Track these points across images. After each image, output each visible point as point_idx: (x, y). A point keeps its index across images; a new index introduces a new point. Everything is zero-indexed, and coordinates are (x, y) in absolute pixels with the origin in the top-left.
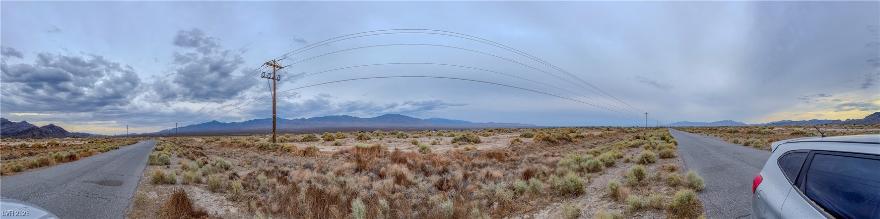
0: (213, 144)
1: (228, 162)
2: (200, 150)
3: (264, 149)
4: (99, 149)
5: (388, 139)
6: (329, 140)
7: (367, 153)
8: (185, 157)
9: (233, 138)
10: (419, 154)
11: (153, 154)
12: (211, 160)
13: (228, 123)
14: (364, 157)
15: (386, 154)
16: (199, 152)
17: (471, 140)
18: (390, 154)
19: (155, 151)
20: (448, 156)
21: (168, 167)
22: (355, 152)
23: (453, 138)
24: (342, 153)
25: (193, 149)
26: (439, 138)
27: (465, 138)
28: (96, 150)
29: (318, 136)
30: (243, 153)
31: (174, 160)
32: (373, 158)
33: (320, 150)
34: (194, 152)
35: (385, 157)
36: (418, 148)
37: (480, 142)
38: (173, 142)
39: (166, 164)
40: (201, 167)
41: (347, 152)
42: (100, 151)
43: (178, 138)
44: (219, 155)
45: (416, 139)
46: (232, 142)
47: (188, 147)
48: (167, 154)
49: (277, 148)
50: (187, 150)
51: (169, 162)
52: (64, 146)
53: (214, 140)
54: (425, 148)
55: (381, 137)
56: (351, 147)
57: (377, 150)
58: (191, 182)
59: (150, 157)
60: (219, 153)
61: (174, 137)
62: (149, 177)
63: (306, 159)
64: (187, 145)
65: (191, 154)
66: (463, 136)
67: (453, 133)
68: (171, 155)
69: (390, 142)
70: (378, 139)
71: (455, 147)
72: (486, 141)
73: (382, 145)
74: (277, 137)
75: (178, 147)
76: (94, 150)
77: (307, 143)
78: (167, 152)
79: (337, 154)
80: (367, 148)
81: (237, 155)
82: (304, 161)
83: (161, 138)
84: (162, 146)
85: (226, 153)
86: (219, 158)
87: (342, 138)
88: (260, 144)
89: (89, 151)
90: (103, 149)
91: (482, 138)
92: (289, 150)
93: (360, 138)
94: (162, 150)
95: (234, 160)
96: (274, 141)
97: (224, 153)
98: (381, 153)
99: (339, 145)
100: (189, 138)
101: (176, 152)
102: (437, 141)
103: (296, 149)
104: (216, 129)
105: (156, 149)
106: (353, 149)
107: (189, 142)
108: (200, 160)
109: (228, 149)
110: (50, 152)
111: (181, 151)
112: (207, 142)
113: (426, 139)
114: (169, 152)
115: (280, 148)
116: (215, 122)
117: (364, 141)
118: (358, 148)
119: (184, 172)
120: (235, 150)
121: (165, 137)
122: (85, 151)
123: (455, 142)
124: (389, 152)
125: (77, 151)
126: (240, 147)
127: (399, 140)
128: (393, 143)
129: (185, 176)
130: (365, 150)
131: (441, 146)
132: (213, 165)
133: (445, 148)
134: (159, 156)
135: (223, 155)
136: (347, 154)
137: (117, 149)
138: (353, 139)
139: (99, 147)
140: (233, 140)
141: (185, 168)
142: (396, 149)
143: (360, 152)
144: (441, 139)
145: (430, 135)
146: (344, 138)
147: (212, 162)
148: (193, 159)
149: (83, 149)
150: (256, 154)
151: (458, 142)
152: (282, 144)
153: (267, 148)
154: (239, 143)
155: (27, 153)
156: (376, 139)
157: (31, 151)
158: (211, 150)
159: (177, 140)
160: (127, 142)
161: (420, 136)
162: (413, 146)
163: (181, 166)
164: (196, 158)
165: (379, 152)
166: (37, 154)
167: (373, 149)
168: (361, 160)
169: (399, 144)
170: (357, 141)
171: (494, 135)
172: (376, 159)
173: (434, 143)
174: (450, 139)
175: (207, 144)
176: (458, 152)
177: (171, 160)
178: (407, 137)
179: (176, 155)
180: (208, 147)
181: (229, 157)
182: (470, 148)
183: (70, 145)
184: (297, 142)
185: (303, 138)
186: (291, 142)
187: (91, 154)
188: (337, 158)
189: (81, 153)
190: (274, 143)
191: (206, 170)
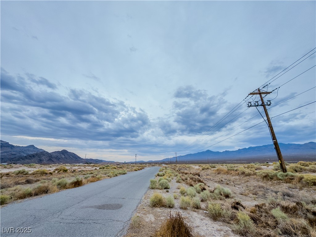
0: (209, 172)
1: (227, 189)
2: (197, 177)
3: (272, 179)
4: (108, 174)
8: (184, 182)
9: (229, 166)
11: (154, 180)
12: (209, 187)
13: (222, 151)
16: (197, 179)
19: (158, 177)
21: (168, 191)
25: (191, 176)
28: (105, 175)
30: (243, 181)
31: (173, 185)
34: (192, 179)
38: (173, 169)
39: (165, 188)
40: (199, 193)
42: (109, 176)
43: (178, 165)
44: (216, 182)
46: (229, 170)
47: (186, 174)
48: (167, 180)
50: (186, 176)
51: (168, 187)
52: (73, 172)
53: (210, 167)
58: (189, 206)
59: (152, 182)
60: (216, 180)
61: (174, 165)
62: (148, 200)
64: (186, 171)
65: (189, 180)
68: (171, 180)
74: (287, 165)
75: (177, 173)
76: (103, 175)
78: (167, 178)
81: (236, 182)
83: (164, 165)
84: (164, 172)
85: (223, 180)
86: (217, 185)
88: (263, 173)
89: (97, 177)
90: (112, 174)
94: (164, 175)
95: (234, 187)
96: (284, 170)
97: (222, 181)
100: (187, 165)
101: (175, 178)
104: (211, 158)
105: (158, 175)
107: (188, 169)
108: (198, 186)
109: (225, 177)
110: (54, 179)
111: (180, 177)
112: (203, 169)
114: (169, 177)
115: (297, 179)
116: (208, 151)
119: (182, 197)
120: (234, 178)
121: (167, 164)
122: (93, 177)
125: (85, 176)
126: (238, 174)
129: (183, 201)
132: (211, 192)
134: (159, 181)
135: (221, 182)
137: (124, 174)
139: (108, 172)
140: (229, 168)
141: (183, 193)
147: (210, 188)
148: (191, 185)
149: (92, 175)
150: (261, 184)
152: (298, 175)
153: (275, 178)
154: (236, 170)
155: (24, 181)
157: (31, 178)
158: (208, 177)
159: (177, 167)
160: (135, 168)
163: (179, 190)
164: (194, 185)
166: (38, 181)
175: (203, 171)
177: (170, 185)
179: (175, 181)
180: (205, 174)
181: (228, 184)
183: (80, 171)
187: (98, 179)
189: (89, 178)
190: (284, 172)
191: (204, 196)
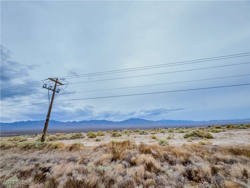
5: (134, 135)
6: (92, 137)
7: (120, 147)
10: (159, 146)
14: (118, 149)
15: (134, 147)
17: (203, 136)
18: (137, 146)
20: (185, 148)
22: (111, 146)
23: (184, 134)
24: (101, 147)
26: (171, 134)
27: (196, 134)
29: (84, 134)
32: (124, 149)
33: (84, 145)
35: (133, 148)
36: (158, 142)
37: (212, 138)
41: (105, 146)
45: (154, 135)
49: (44, 147)
54: (164, 142)
55: (129, 134)
56: (108, 142)
57: (127, 144)
63: (71, 154)
66: (194, 132)
67: (183, 130)
69: (135, 137)
70: (127, 136)
71: (189, 141)
72: (219, 137)
73: (131, 140)
77: (74, 140)
79: (97, 148)
80: (120, 143)
82: (68, 155)
87: (101, 135)
91: (213, 135)
92: (56, 147)
93: (114, 135)
96: (43, 139)
98: (130, 146)
99: (99, 140)
102: (171, 136)
103: (64, 145)
106: (109, 144)
113: (162, 135)
115: (47, 146)
117: (117, 137)
118: (113, 143)
123: (187, 138)
124: (136, 145)
127: (141, 136)
128: (137, 138)
130: (118, 144)
131: (176, 140)
133: (180, 142)
136: (105, 148)
138: (109, 136)
142: (141, 142)
143: (115, 145)
144: (174, 135)
145: (163, 132)
146: (103, 135)
151: (190, 137)
156: (125, 136)
161: (156, 133)
162: (153, 140)
165: (129, 145)
167: (124, 143)
168: (115, 151)
169: (142, 138)
170: (112, 138)
171: (224, 131)
172: (127, 151)
173: (169, 138)
174: (182, 135)
176: (195, 146)
178: (147, 134)
182: (205, 143)
184: (66, 139)
185: (71, 136)
186: (60, 140)
188: (97, 151)
190: (42, 142)
